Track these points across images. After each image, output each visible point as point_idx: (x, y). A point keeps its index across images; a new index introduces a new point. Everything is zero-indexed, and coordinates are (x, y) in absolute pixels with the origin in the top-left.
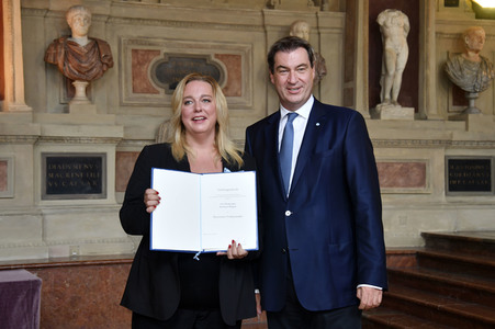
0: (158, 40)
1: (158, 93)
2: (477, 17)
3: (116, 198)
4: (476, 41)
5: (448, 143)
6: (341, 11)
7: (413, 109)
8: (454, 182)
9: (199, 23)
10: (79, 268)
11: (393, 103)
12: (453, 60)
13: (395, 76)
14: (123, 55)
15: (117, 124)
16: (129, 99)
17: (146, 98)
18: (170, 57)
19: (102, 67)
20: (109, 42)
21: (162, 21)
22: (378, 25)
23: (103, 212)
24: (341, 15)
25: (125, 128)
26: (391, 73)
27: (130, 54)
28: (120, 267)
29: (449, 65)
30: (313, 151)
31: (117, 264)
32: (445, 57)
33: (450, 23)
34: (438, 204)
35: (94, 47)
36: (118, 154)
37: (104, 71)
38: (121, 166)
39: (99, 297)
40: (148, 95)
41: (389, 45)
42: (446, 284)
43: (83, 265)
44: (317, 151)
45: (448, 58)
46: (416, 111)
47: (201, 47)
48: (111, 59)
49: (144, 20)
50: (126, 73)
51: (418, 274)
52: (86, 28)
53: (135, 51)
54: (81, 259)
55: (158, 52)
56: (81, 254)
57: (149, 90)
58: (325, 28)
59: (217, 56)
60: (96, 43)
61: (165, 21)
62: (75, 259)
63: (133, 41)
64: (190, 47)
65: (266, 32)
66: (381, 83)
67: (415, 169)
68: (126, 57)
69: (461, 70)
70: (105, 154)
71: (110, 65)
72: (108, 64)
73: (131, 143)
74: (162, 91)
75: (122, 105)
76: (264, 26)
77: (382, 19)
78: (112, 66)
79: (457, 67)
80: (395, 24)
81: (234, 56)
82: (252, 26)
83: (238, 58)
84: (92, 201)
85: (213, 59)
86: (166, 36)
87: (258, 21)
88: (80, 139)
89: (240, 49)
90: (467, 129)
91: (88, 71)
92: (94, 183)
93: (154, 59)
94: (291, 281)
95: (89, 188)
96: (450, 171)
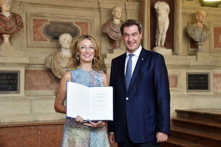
0: (46, 15)
1: (46, 41)
2: (202, 6)
3: (25, 93)
4: (201, 17)
5: (188, 66)
6: (137, 2)
7: (171, 50)
8: (191, 85)
9: (67, 6)
10: (5, 129)
11: (162, 47)
12: (190, 26)
13: (163, 34)
14: (28, 22)
15: (25, 56)
16: (32, 44)
17: (41, 44)
18: (53, 23)
19: (17, 28)
20: (21, 15)
21: (48, 5)
22: (155, 9)
23: (18, 100)
24: (137, 4)
25: (29, 58)
26: (161, 32)
27: (32, 21)
28: (26, 128)
29: (188, 29)
30: (140, 71)
31: (25, 126)
32: (187, 25)
33: (189, 8)
34: (183, 96)
35: (13, 17)
36: (26, 71)
37: (18, 30)
38: (27, 77)
39: (15, 143)
40: (41, 42)
41: (160, 19)
42: (187, 134)
43: (7, 127)
44: (142, 72)
45: (188, 26)
46: (173, 51)
47: (68, 19)
48: (22, 24)
49: (39, 4)
50: (30, 31)
51: (173, 130)
52: (9, 7)
53: (35, 20)
54: (6, 124)
55: (46, 21)
56: (6, 121)
57: (42, 40)
58: (129, 10)
59: (76, 23)
60: (14, 16)
61: (50, 5)
62: (3, 124)
63: (34, 15)
64: (63, 18)
65: (100, 11)
66: (156, 37)
67: (172, 79)
68: (30, 23)
69: (194, 31)
70: (19, 71)
71: (22, 27)
72: (20, 26)
73: (33, 66)
74: (49, 40)
75: (28, 47)
76: (99, 9)
77: (156, 6)
78: (23, 27)
79: (192, 30)
80: (163, 9)
81: (84, 23)
82: (93, 8)
83: (87, 24)
84: (12, 95)
85: (74, 24)
86: (51, 13)
87: (96, 6)
88: (6, 63)
89: (87, 20)
90: (197, 59)
91: (10, 30)
92: (14, 86)
93: (45, 24)
94: (127, 129)
95: (11, 88)
96: (189, 80)
